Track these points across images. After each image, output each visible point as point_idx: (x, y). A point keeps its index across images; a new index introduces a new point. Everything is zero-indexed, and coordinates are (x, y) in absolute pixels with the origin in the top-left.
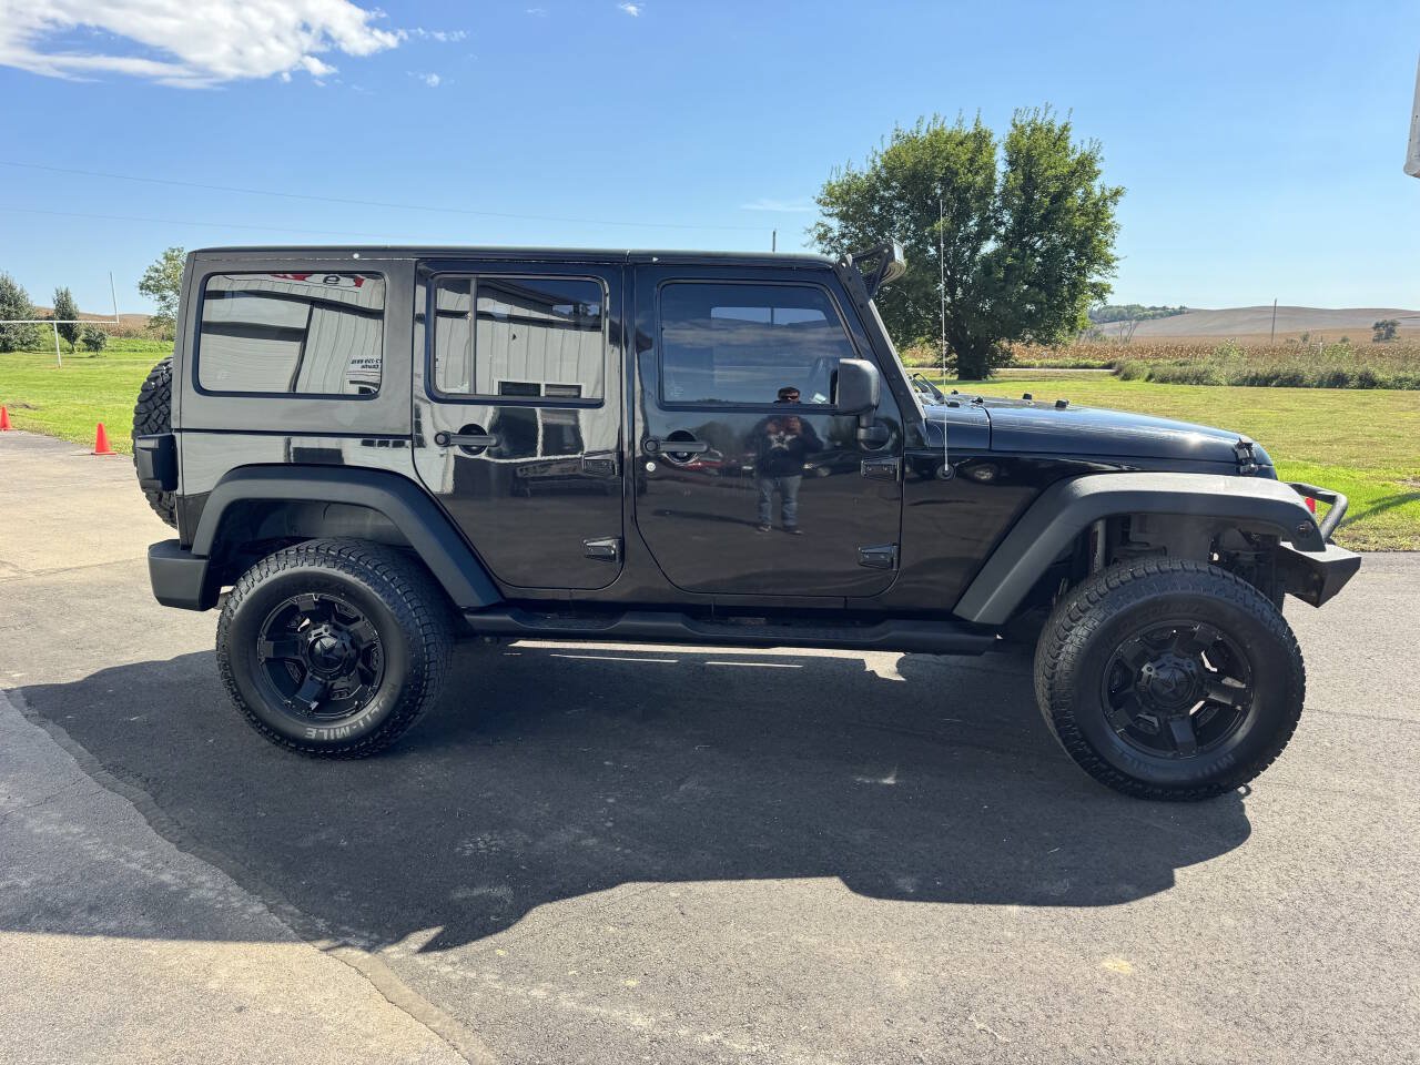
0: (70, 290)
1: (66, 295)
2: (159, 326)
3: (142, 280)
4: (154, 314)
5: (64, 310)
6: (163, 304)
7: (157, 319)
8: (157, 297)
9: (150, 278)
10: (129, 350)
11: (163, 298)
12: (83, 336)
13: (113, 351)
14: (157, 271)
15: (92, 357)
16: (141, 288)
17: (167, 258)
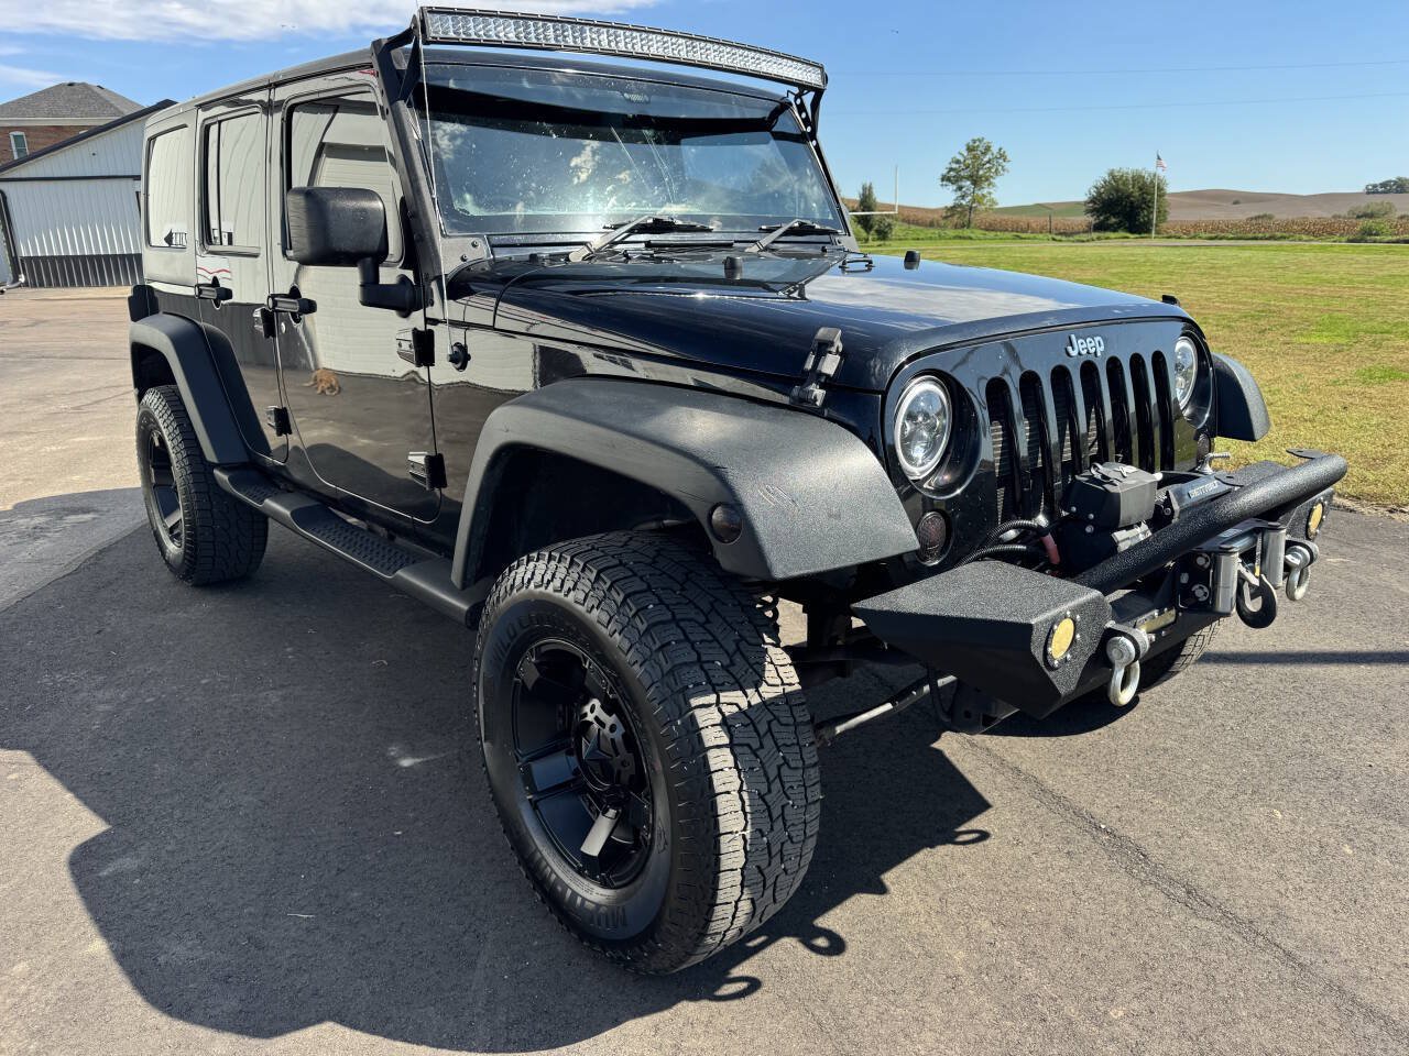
0: (873, 186)
1: (870, 188)
2: (952, 216)
3: (945, 172)
4: (950, 204)
5: (866, 202)
6: (959, 193)
7: (953, 208)
8: (955, 187)
9: (951, 169)
10: (914, 239)
11: (960, 188)
12: (876, 227)
13: (900, 240)
14: (958, 162)
15: (880, 246)
16: (943, 180)
17: (970, 149)
